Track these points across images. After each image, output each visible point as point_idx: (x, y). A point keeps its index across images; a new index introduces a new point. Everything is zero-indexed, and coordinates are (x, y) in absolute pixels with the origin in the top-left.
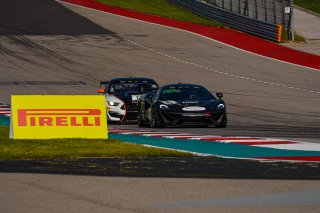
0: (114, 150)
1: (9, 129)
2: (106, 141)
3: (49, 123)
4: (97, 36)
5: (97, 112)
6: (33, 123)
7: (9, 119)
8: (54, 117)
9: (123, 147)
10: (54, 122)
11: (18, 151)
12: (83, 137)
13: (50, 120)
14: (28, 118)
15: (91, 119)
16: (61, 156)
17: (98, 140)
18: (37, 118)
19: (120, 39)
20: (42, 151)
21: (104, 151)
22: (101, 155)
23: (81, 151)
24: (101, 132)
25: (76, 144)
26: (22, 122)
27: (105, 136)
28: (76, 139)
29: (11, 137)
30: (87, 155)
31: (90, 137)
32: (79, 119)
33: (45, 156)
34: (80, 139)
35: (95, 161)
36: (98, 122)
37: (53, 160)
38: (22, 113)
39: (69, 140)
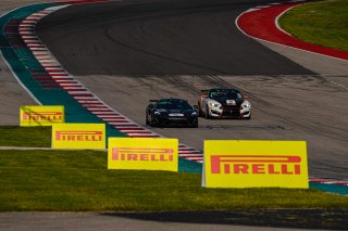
0: (316, 201)
1: (200, 176)
2: (307, 190)
3: (245, 171)
4: (298, 77)
5: (297, 159)
6: (227, 170)
7: (201, 165)
8: (250, 165)
9: (325, 197)
10: (250, 170)
11: (211, 201)
12: (281, 186)
13: (246, 167)
14: (222, 165)
15: (291, 167)
16: (258, 206)
17: (297, 190)
18: (232, 165)
20: (236, 200)
21: (304, 202)
22: (301, 206)
23: (280, 201)
24: (301, 181)
25: (274, 194)
26: (215, 170)
27: (306, 186)
28: (275, 188)
29: (203, 185)
30: (286, 206)
31: (289, 186)
32: (277, 167)
33: (240, 206)
34: (278, 189)
35: (294, 213)
36: (298, 170)
37: (248, 211)
38: (216, 160)
39: (266, 189)
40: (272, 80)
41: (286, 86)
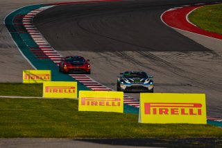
0: (211, 132)
2: (205, 125)
3: (166, 112)
4: (200, 53)
6: (155, 112)
7: (138, 109)
8: (169, 109)
9: (216, 130)
10: (169, 112)
11: (143, 132)
12: (189, 122)
13: (167, 110)
14: (152, 109)
15: (195, 110)
16: (174, 135)
17: (199, 125)
18: (158, 109)
19: (216, 55)
20: (160, 131)
21: (204, 133)
22: (202, 135)
23: (188, 132)
24: (202, 119)
25: (185, 128)
26: (147, 112)
27: (205, 123)
28: (185, 124)
29: (139, 122)
30: (192, 135)
31: (194, 123)
32: (187, 110)
33: (163, 136)
34: (187, 124)
35: (198, 140)
36: (200, 112)
37: (168, 138)
38: (147, 106)
39: (179, 124)
40: (184, 55)
41: (192, 59)
